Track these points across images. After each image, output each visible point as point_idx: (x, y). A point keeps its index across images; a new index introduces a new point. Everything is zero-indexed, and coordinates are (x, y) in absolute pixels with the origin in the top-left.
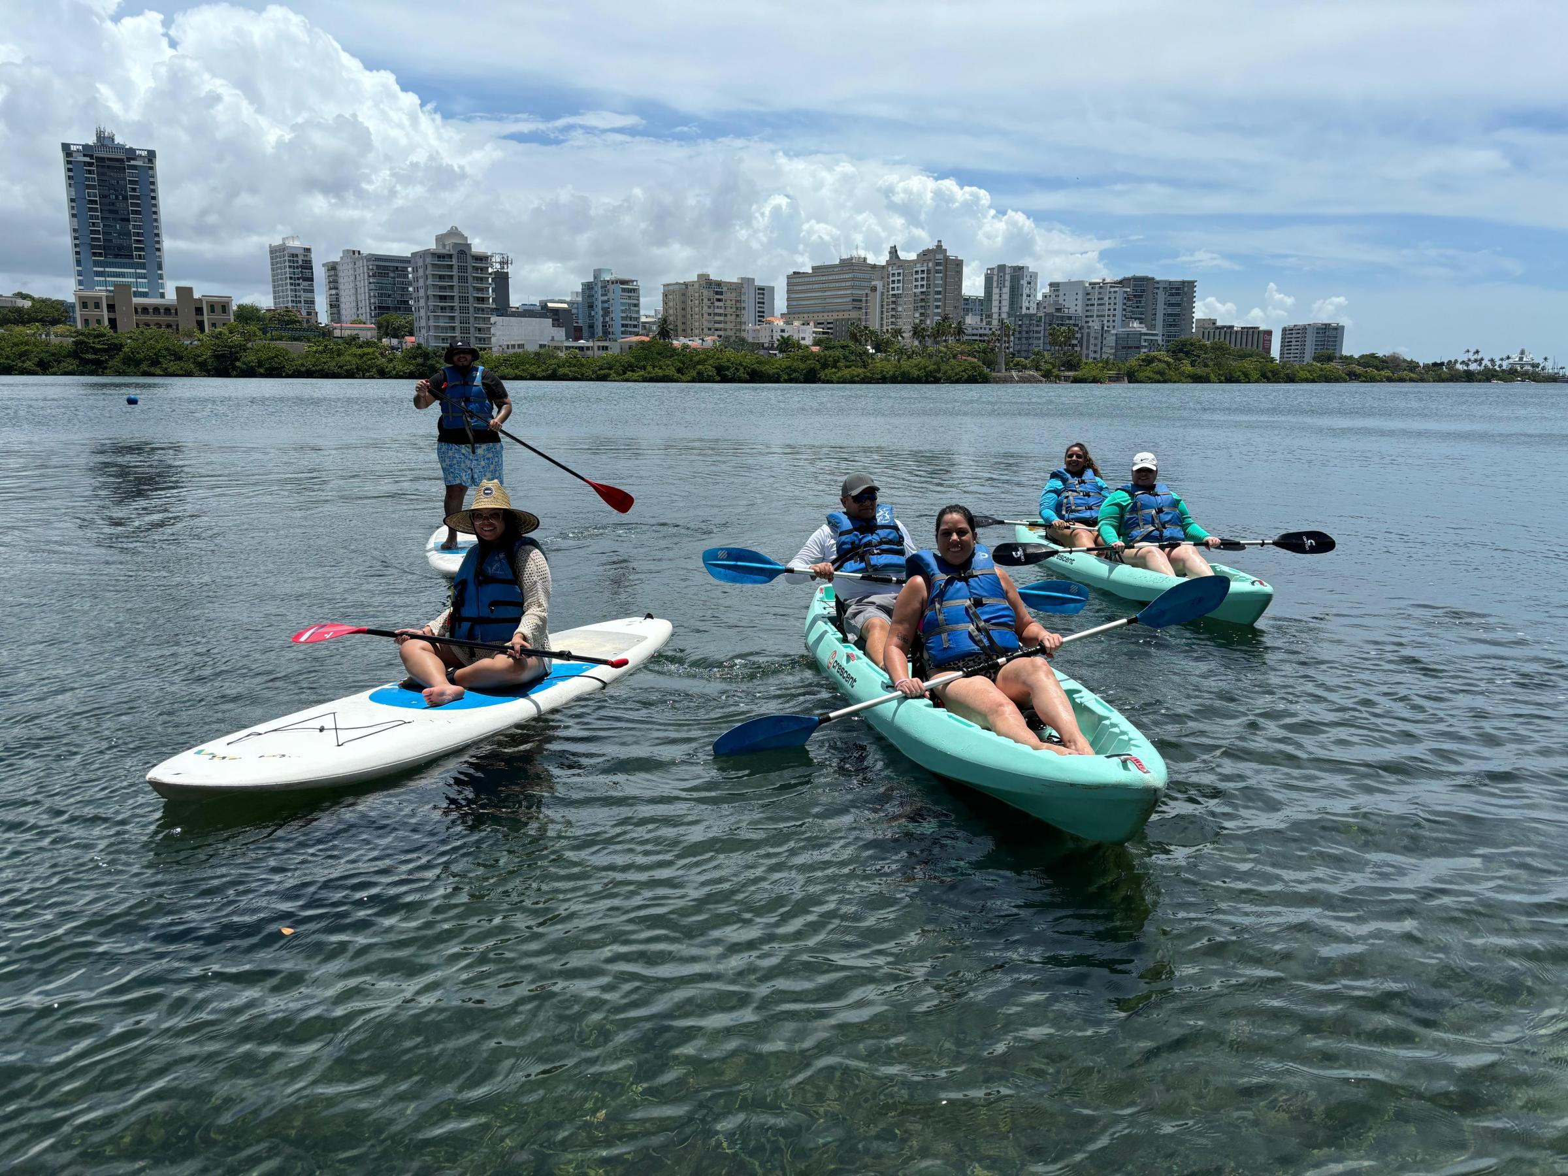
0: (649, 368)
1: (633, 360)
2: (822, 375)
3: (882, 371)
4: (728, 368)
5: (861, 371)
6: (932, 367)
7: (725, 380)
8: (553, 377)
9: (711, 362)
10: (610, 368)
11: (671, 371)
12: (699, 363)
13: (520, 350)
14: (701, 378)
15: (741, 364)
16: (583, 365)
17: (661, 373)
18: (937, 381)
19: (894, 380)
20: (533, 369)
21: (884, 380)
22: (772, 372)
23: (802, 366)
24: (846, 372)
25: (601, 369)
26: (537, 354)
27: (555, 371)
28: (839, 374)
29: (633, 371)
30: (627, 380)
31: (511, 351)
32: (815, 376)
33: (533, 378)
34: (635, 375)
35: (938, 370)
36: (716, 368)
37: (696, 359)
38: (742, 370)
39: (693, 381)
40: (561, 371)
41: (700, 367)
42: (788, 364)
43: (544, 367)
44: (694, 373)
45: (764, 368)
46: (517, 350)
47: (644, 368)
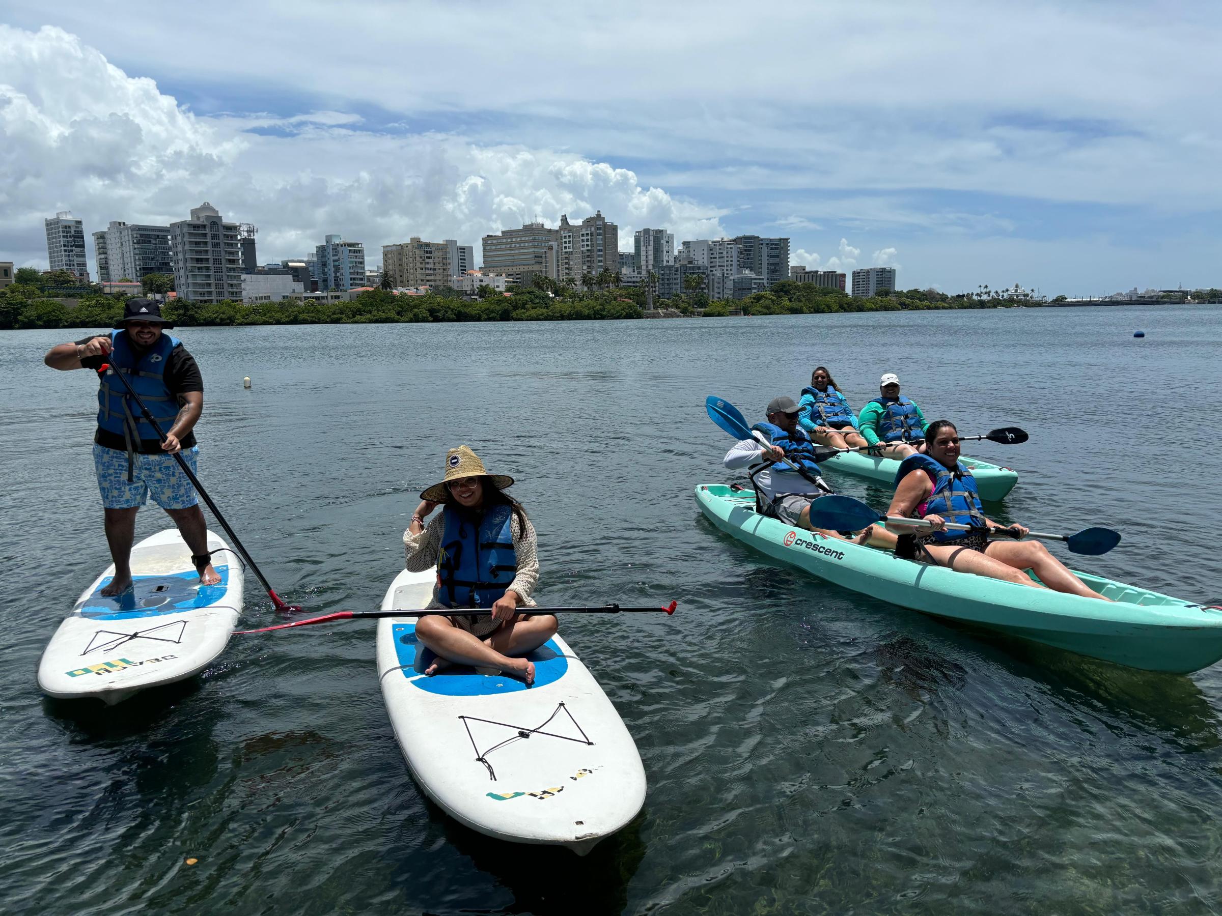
0: (375, 313)
1: (360, 306)
2: (514, 314)
3: (560, 311)
4: (439, 311)
5: (544, 311)
6: (598, 307)
7: (436, 320)
8: (295, 321)
9: (425, 306)
10: (342, 313)
11: (393, 314)
12: (415, 307)
13: (267, 301)
14: (416, 319)
15: (449, 308)
16: (319, 311)
17: (384, 316)
18: (603, 318)
19: (570, 317)
20: (278, 316)
21: (562, 318)
22: (474, 313)
23: (498, 308)
24: (533, 312)
25: (334, 314)
26: (282, 304)
27: (296, 317)
28: (528, 314)
29: (361, 315)
30: (356, 322)
31: (259, 302)
32: (508, 316)
33: (278, 323)
34: (363, 318)
35: (604, 309)
36: (429, 310)
37: (413, 304)
38: (450, 312)
39: (410, 321)
40: (301, 317)
41: (416, 310)
42: (487, 307)
43: (287, 314)
44: (411, 315)
45: (467, 310)
46: (264, 301)
47: (370, 312)
